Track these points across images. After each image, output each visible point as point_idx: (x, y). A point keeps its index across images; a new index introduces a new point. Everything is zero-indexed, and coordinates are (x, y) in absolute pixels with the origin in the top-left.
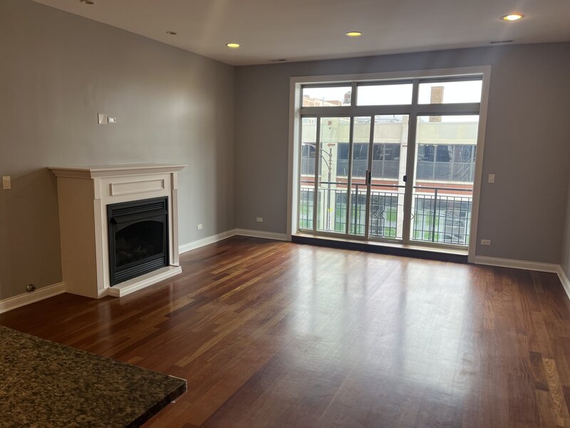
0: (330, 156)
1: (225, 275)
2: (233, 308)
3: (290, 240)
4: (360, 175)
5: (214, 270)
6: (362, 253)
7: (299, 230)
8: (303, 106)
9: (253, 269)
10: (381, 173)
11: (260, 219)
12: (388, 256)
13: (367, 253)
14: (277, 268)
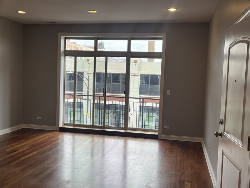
0: (88, 80)
1: (14, 151)
2: (18, 169)
3: (59, 130)
4: (100, 92)
5: (7, 148)
6: (101, 136)
7: (64, 124)
8: (66, 49)
9: (33, 148)
10: (119, 91)
11: (39, 118)
12: (116, 137)
13: (104, 136)
14: (49, 146)
